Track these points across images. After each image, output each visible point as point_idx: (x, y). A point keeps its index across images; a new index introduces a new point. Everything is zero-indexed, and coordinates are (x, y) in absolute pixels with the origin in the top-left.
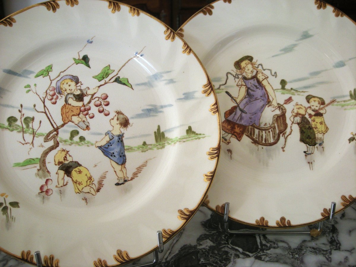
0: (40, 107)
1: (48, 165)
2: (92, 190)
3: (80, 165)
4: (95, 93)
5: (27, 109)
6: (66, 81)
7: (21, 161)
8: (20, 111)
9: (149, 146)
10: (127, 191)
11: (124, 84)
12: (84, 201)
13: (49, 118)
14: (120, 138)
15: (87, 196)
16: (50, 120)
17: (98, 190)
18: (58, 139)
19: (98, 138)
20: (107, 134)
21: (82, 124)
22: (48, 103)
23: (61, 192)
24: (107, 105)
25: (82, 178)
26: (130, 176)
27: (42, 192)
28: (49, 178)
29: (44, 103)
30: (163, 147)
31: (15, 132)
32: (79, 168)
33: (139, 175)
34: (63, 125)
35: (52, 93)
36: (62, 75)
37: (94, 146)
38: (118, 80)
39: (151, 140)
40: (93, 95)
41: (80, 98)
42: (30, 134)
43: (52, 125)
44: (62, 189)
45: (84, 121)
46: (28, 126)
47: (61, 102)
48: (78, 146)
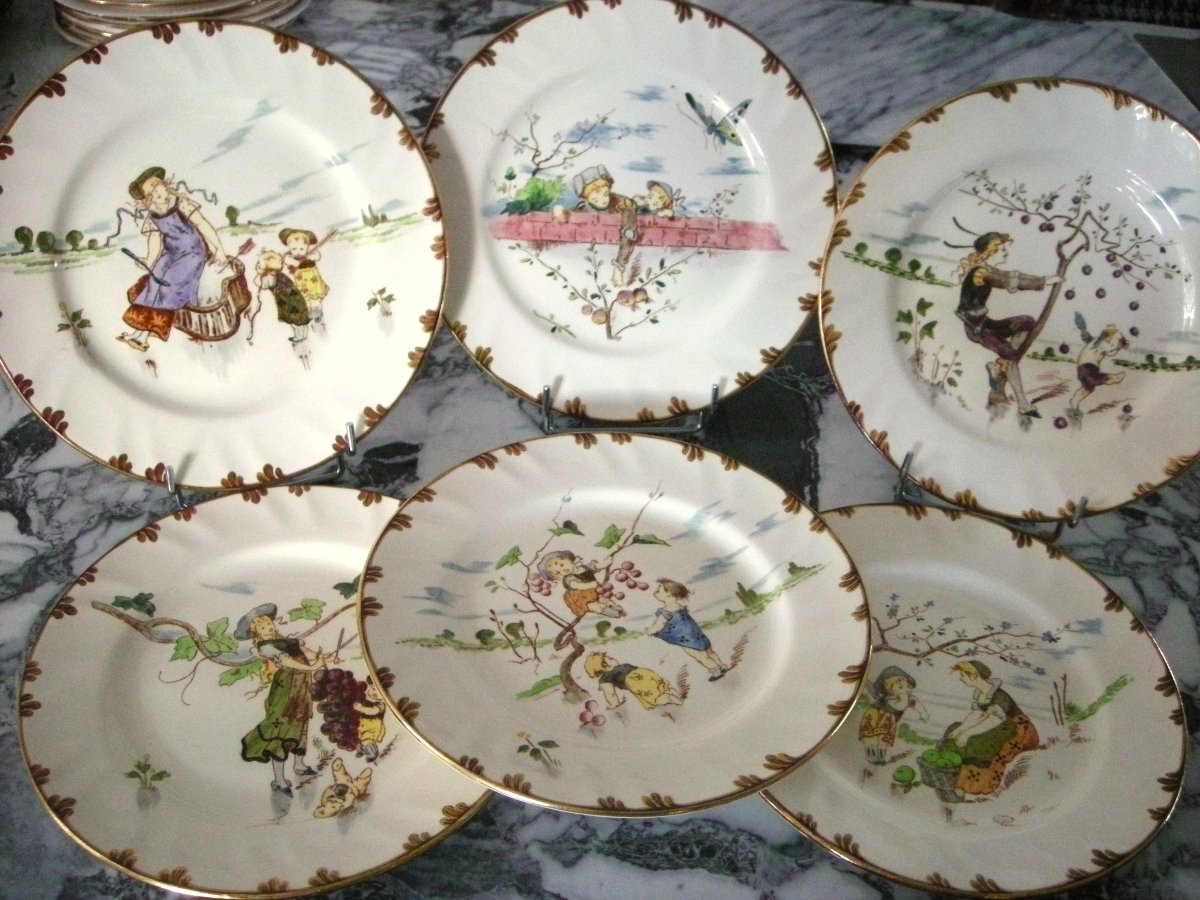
0: (526, 605)
1: (578, 682)
2: (672, 697)
3: (635, 668)
4: (610, 565)
5: (502, 613)
6: (553, 561)
7: (529, 687)
8: (492, 619)
9: (737, 614)
10: (734, 684)
11: (651, 543)
12: (667, 719)
13: (548, 616)
14: (684, 614)
15: (669, 709)
16: (552, 619)
17: (684, 696)
18: (579, 641)
19: (648, 623)
20: (659, 613)
21: (609, 611)
22: (536, 597)
23: (619, 715)
24: (639, 574)
25: (645, 685)
26: (727, 661)
27: (586, 723)
28: (590, 699)
29: (529, 598)
30: (762, 609)
31: (498, 651)
32: (634, 672)
33: (741, 657)
34: (578, 620)
35: (536, 582)
36: (541, 555)
37: (646, 636)
38: (637, 540)
39: (737, 605)
40: (608, 569)
41: (588, 576)
42: (526, 645)
43: (560, 625)
44: (618, 710)
45: (610, 606)
46: (517, 636)
47: (558, 590)
48: (618, 643)
